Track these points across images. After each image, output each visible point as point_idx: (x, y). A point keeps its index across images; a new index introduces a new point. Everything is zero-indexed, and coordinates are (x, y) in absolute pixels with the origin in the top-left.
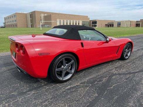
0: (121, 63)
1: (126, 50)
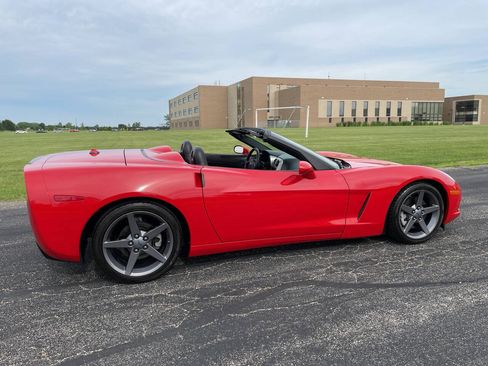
0: (385, 249)
1: (414, 207)
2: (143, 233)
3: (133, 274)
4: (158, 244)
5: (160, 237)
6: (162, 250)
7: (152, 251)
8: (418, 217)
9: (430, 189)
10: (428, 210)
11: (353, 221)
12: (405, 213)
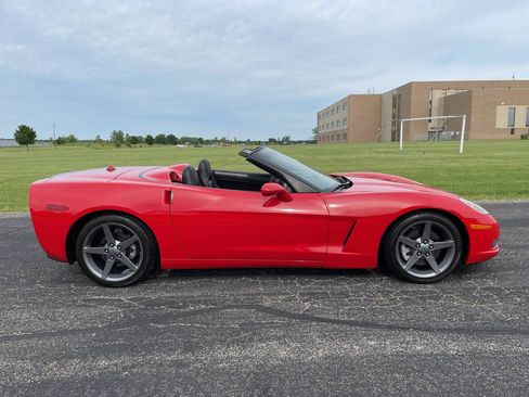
1: (419, 240)
2: (117, 243)
3: (108, 279)
4: (133, 255)
5: (134, 248)
6: (135, 261)
7: (126, 260)
8: (426, 252)
9: (439, 221)
10: (440, 245)
11: (337, 250)
12: (406, 246)
